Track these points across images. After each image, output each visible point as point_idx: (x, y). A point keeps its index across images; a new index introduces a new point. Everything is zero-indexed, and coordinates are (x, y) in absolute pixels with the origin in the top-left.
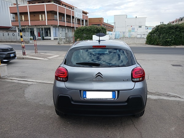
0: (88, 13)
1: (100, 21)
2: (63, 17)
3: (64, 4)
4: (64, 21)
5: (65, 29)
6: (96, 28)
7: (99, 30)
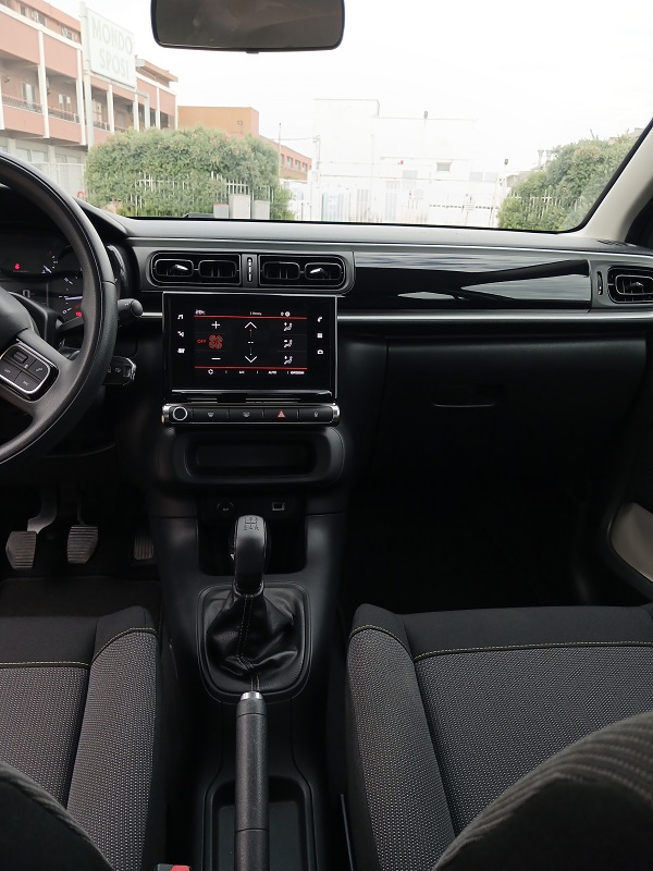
0: (176, 79)
1: (241, 123)
2: (28, 87)
3: (33, 9)
4: (37, 108)
5: (46, 153)
6: (215, 143)
7: (233, 157)
